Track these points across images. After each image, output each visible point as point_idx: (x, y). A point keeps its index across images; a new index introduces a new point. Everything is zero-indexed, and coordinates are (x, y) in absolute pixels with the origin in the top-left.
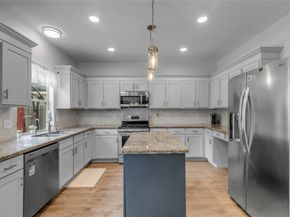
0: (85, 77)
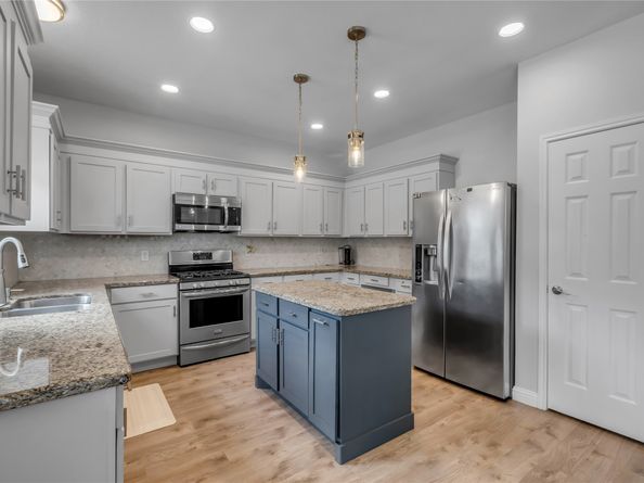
0: (61, 139)
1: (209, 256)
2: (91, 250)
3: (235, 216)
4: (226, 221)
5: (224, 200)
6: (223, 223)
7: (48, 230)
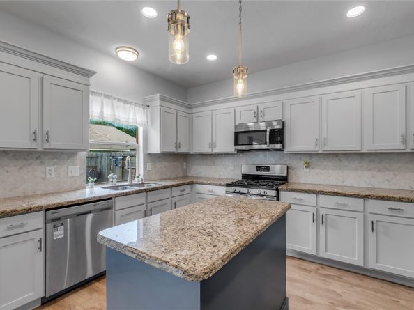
0: (190, 107)
1: (267, 169)
2: (209, 162)
3: (277, 136)
4: (268, 140)
5: (275, 124)
6: (266, 143)
7: (159, 152)
